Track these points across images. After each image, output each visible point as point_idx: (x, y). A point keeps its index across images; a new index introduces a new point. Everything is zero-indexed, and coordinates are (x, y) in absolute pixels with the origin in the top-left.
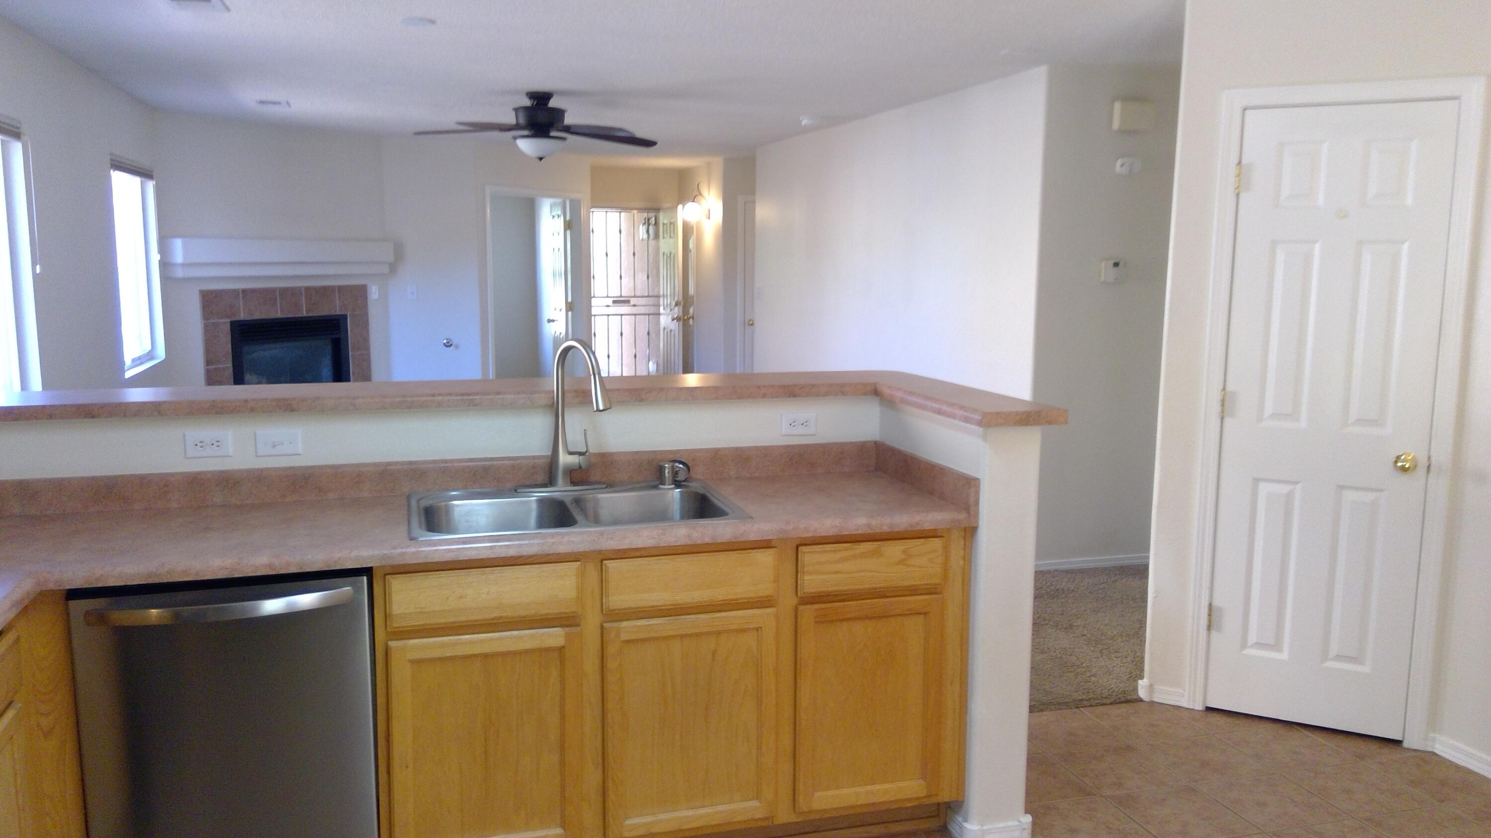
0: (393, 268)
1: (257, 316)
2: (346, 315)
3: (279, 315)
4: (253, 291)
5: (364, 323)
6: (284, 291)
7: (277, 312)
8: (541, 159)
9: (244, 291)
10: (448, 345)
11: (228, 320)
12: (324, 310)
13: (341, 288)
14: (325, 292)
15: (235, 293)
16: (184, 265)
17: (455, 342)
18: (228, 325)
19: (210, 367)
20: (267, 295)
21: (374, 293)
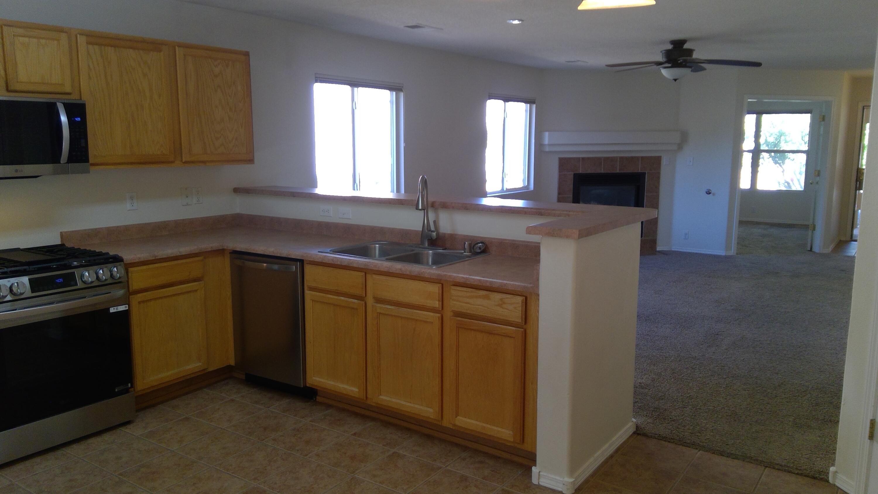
0: (680, 147)
1: (589, 171)
2: (646, 173)
3: (602, 171)
4: (589, 158)
5: (657, 177)
6: (607, 159)
7: (602, 170)
8: (675, 80)
9: (583, 159)
10: (708, 193)
11: (573, 173)
12: (630, 169)
13: (642, 158)
14: (632, 160)
15: (578, 159)
16: (550, 145)
17: (713, 191)
18: (572, 176)
19: (559, 196)
20: (597, 161)
21: (664, 162)
